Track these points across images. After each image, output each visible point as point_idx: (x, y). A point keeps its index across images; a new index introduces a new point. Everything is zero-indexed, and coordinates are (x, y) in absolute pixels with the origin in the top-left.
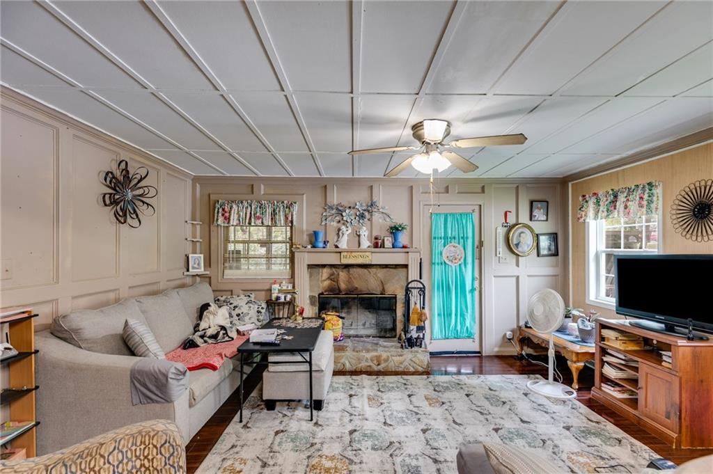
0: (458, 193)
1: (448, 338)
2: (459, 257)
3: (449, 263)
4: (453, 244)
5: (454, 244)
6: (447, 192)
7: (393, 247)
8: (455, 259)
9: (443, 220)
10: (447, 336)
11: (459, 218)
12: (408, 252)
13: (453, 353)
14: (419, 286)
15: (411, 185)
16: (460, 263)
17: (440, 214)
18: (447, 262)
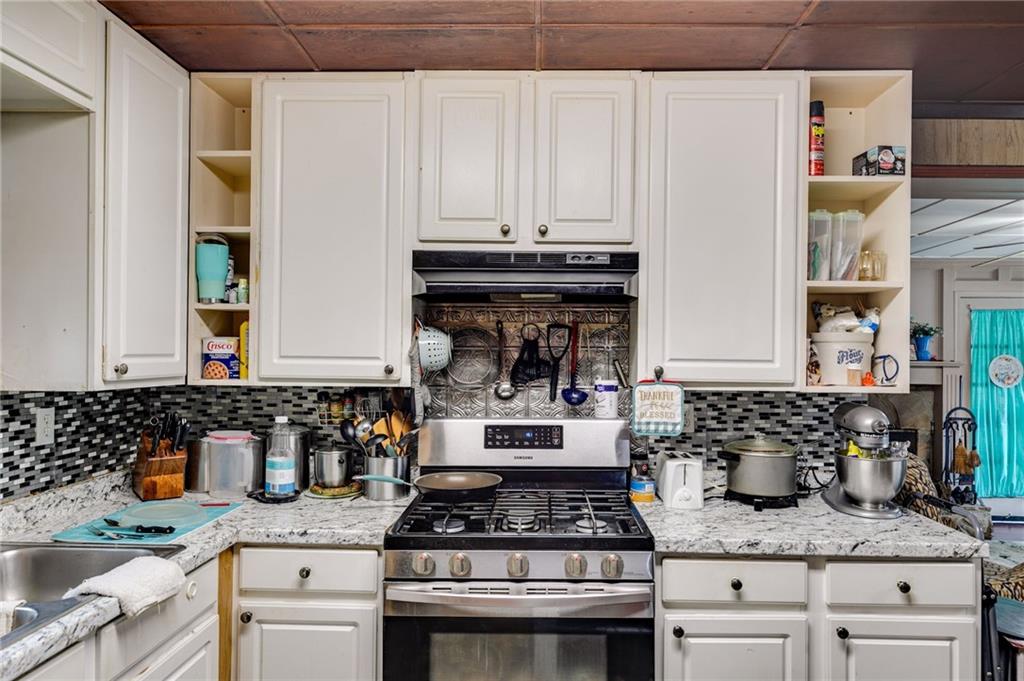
0: (1013, 280)
1: (996, 497)
2: (1015, 375)
3: (1000, 384)
4: (1004, 355)
5: (1007, 356)
6: (997, 279)
7: (918, 360)
8: (1009, 378)
9: (988, 320)
10: (994, 493)
11: (1015, 317)
12: (942, 367)
13: (1004, 518)
14: (965, 416)
15: (940, 268)
16: (1016, 383)
17: (984, 311)
18: (996, 382)
